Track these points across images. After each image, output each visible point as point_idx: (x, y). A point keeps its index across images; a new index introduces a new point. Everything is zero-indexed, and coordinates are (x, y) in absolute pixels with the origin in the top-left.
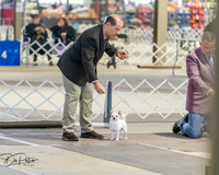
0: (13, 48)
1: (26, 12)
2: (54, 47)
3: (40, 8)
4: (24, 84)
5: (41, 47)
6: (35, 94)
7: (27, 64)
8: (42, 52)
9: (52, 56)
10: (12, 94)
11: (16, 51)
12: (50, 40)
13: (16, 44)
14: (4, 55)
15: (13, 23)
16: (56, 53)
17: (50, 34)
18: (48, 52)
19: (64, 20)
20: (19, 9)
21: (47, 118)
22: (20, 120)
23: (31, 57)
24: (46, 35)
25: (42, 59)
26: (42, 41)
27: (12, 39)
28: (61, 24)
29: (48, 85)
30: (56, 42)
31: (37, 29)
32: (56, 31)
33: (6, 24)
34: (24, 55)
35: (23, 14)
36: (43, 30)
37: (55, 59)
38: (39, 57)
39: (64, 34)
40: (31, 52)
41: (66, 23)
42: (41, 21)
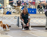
0: (35, 10)
1: (38, 2)
2: (44, 10)
3: (40, 2)
4: (37, 18)
5: (41, 10)
6: (40, 20)
7: (38, 13)
8: (41, 11)
9: (43, 12)
10: (35, 20)
11: (35, 11)
12: (43, 8)
13: (35, 9)
14: (33, 12)
15: (35, 5)
16: (44, 11)
17: (43, 7)
18: (42, 11)
19: (46, 4)
20: (36, 2)
21: (42, 25)
22: (36, 25)
23: (39, 12)
24: (42, 7)
25: (41, 12)
26: (41, 9)
27: (35, 8)
28: (45, 5)
29: (42, 18)
30: (44, 9)
31: (40, 6)
32: (44, 7)
33: (33, 5)
34: (37, 12)
35: (37, 3)
36: (41, 6)
37: (44, 13)
38: (40, 12)
39: (46, 7)
40: (39, 11)
41: (46, 5)
42: (41, 4)
